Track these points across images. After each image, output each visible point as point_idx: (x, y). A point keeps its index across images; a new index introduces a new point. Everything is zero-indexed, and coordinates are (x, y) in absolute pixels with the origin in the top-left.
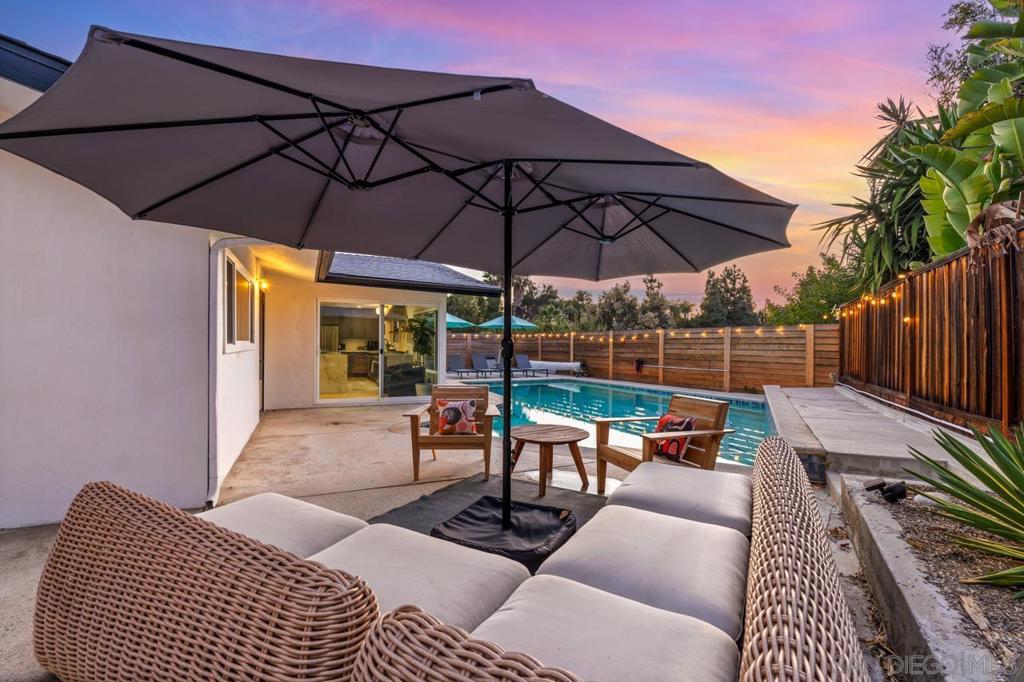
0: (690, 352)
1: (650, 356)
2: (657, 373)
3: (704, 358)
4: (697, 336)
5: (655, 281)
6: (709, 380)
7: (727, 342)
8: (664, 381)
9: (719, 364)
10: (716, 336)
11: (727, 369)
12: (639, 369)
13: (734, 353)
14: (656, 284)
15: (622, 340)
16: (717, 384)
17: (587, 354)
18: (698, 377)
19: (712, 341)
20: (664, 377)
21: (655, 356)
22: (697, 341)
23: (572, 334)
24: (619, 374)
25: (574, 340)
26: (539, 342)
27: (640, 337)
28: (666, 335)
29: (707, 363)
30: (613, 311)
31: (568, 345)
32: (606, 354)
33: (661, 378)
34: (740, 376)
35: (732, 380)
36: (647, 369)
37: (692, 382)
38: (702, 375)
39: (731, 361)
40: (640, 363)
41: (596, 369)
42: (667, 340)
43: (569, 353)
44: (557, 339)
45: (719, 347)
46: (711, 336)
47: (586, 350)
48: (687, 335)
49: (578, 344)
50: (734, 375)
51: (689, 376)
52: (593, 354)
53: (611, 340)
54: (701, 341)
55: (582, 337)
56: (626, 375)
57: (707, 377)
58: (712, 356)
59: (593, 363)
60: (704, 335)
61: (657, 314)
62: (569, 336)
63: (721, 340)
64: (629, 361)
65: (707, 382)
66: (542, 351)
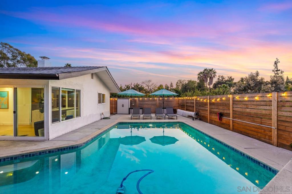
0: (248, 110)
1: (226, 112)
2: (229, 123)
3: (257, 116)
4: (252, 99)
5: (279, 70)
6: (261, 133)
7: (274, 104)
8: (233, 129)
9: (268, 122)
10: (265, 99)
11: (274, 127)
12: (220, 119)
13: (280, 113)
14: (280, 72)
15: (213, 101)
16: (267, 137)
17: (200, 108)
18: (254, 129)
19: (262, 103)
20: (233, 125)
21: (228, 112)
22: (252, 103)
23: (195, 97)
24: (212, 120)
25: (196, 100)
26: (185, 101)
27: (221, 100)
28: (233, 98)
29: (259, 120)
30: (250, 85)
31: (193, 103)
32: (207, 109)
33: (231, 126)
34: (286, 134)
35: (279, 136)
36: (225, 119)
37: (250, 132)
38: (256, 128)
39: (278, 121)
40: (221, 115)
41: (203, 116)
42: (234, 101)
43: (194, 107)
44: (191, 100)
45: (268, 108)
46: (262, 99)
47: (200, 106)
48: (246, 99)
49: (197, 103)
50: (281, 133)
51: (248, 128)
52: (202, 108)
53: (208, 101)
54: (255, 103)
55: (198, 99)
56: (215, 121)
57: (260, 131)
58: (263, 115)
59: (202, 113)
60: (257, 98)
61: (274, 85)
62: (194, 98)
63: (269, 103)
64: (215, 113)
65: (259, 135)
66: (186, 106)
